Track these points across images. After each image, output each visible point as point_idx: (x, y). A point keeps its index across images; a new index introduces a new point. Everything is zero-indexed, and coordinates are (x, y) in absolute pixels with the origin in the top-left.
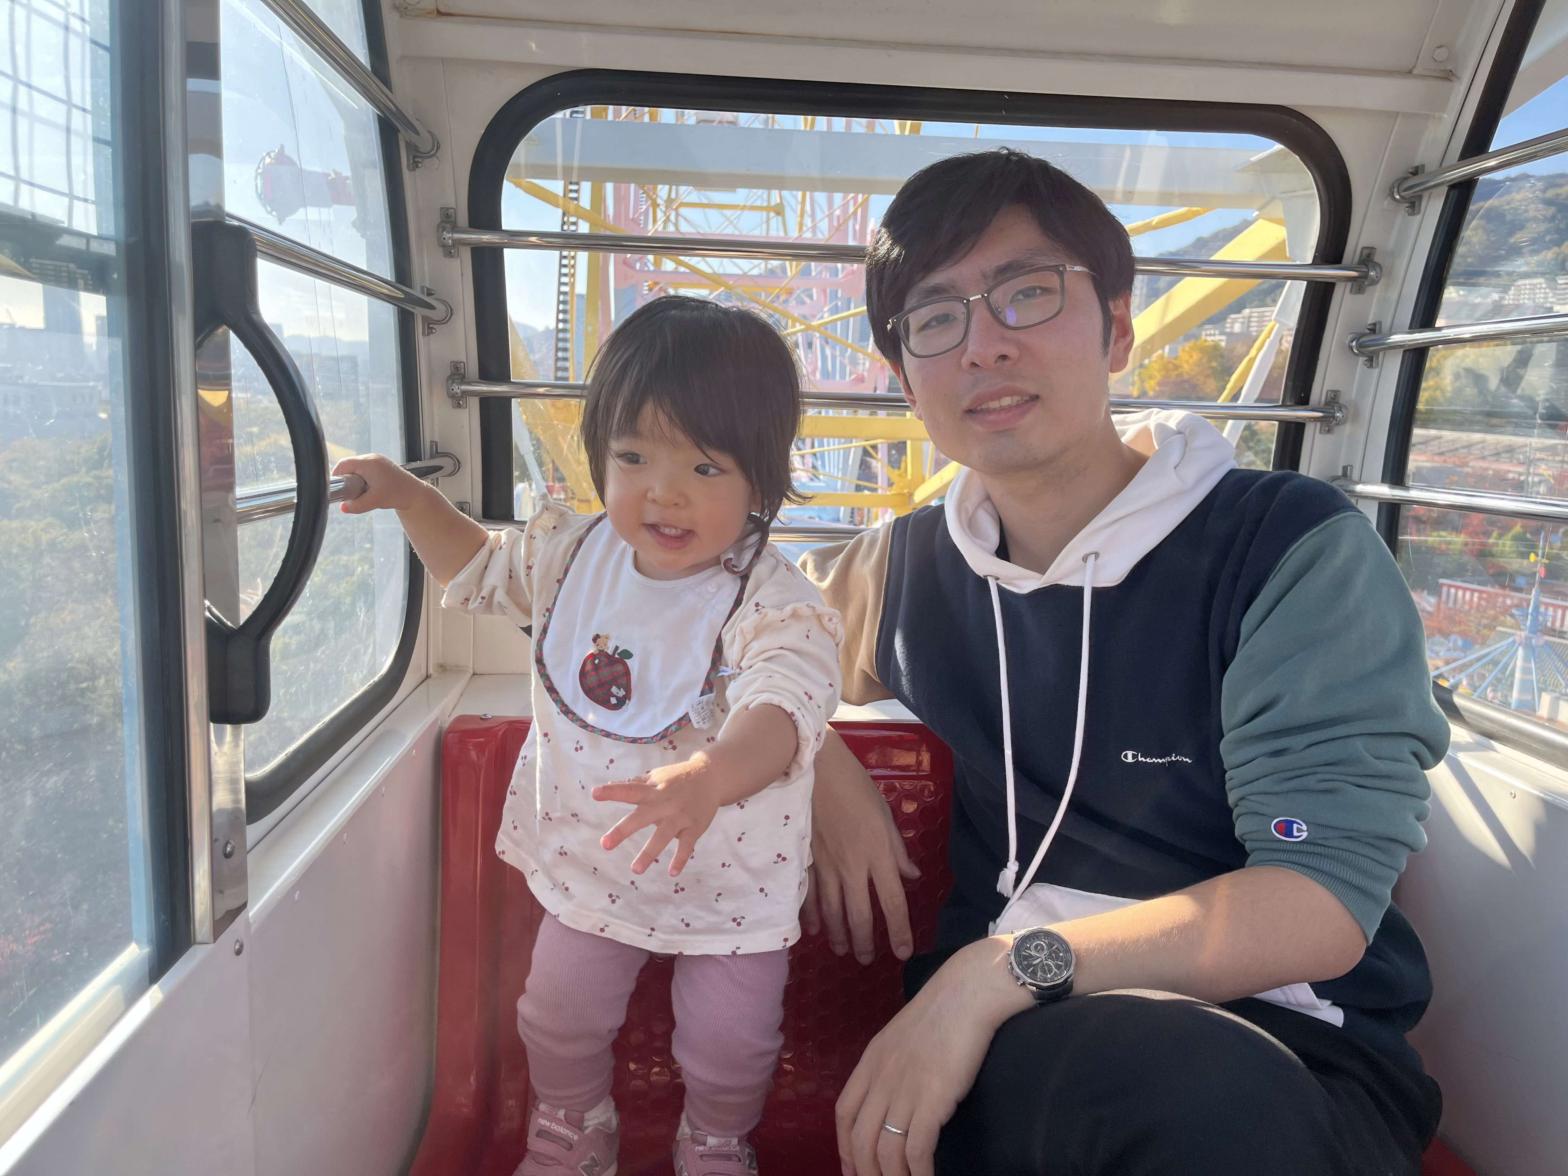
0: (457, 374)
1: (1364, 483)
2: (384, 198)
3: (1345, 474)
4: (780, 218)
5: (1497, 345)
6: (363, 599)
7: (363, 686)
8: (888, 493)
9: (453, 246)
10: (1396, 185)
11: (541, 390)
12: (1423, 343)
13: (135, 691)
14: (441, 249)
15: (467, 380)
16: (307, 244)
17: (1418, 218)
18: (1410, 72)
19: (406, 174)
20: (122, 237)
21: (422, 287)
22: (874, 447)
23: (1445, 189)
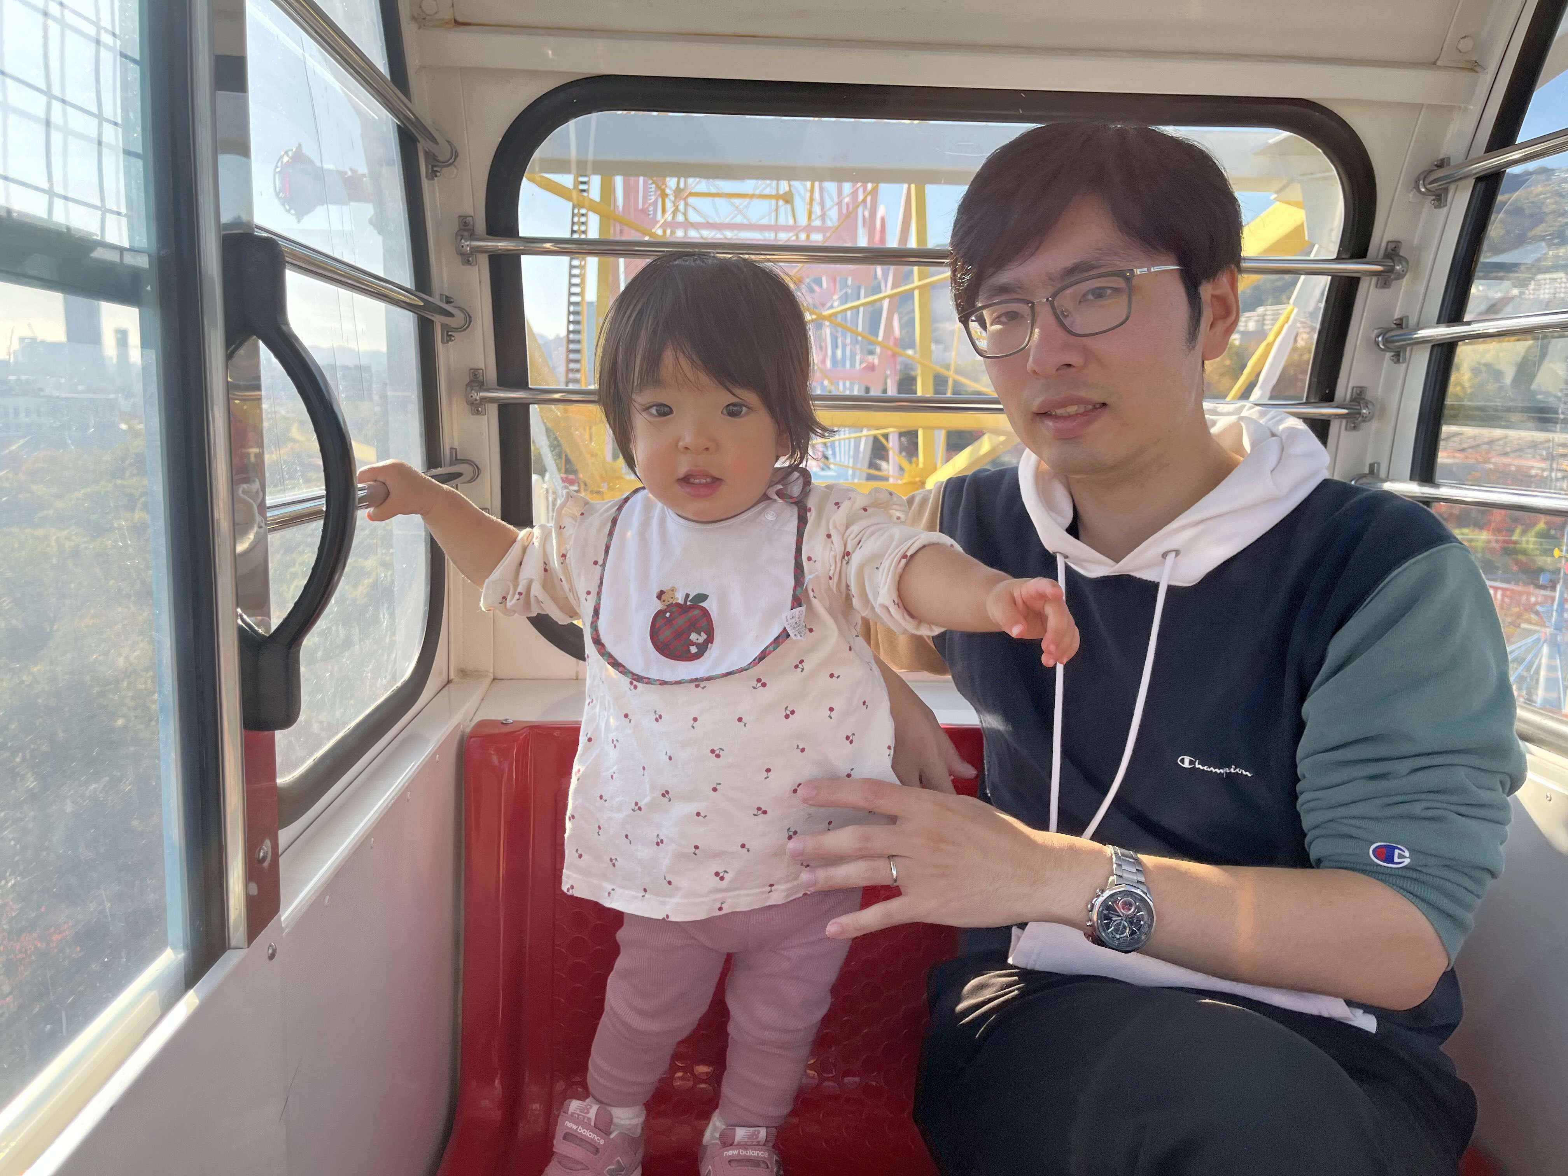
0: (476, 380)
1: (1393, 480)
2: (404, 207)
3: (1372, 471)
4: (789, 207)
5: (1518, 340)
6: (386, 605)
7: (388, 691)
8: (900, 482)
9: (472, 253)
10: (1422, 177)
11: (557, 396)
12: (1451, 338)
13: (171, 700)
14: (460, 257)
15: (485, 387)
16: (330, 253)
17: (1445, 210)
18: (1434, 63)
19: (425, 184)
20: (154, 250)
21: (441, 295)
22: (886, 436)
23: (1472, 181)
